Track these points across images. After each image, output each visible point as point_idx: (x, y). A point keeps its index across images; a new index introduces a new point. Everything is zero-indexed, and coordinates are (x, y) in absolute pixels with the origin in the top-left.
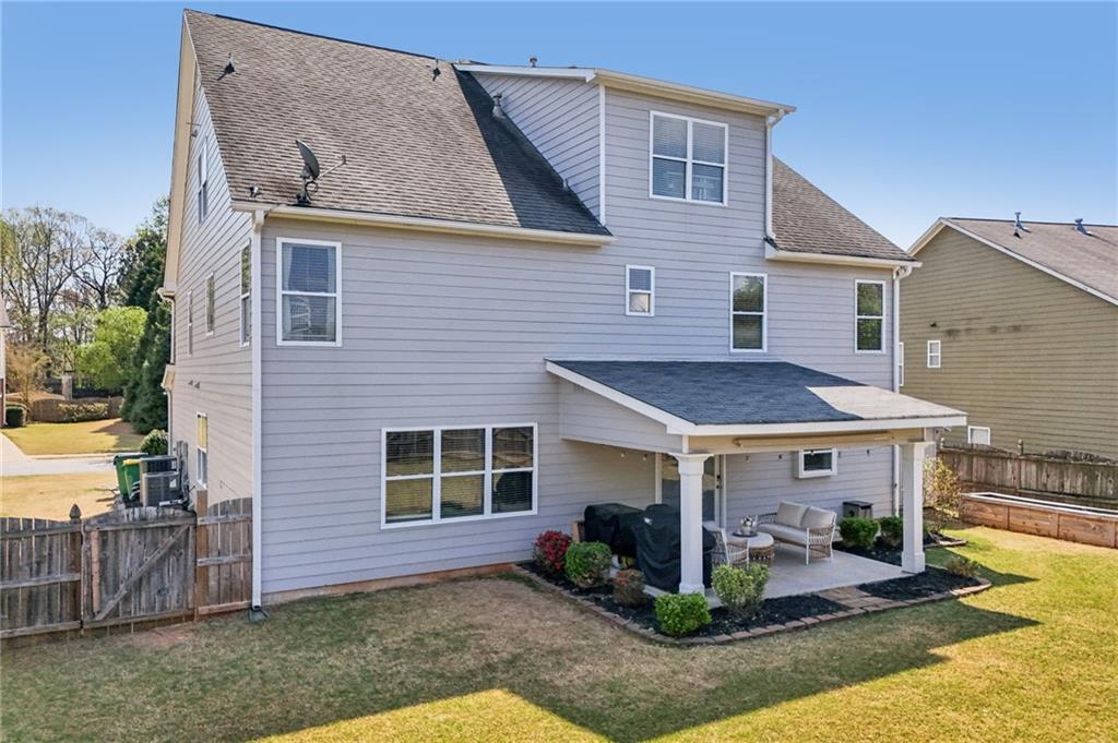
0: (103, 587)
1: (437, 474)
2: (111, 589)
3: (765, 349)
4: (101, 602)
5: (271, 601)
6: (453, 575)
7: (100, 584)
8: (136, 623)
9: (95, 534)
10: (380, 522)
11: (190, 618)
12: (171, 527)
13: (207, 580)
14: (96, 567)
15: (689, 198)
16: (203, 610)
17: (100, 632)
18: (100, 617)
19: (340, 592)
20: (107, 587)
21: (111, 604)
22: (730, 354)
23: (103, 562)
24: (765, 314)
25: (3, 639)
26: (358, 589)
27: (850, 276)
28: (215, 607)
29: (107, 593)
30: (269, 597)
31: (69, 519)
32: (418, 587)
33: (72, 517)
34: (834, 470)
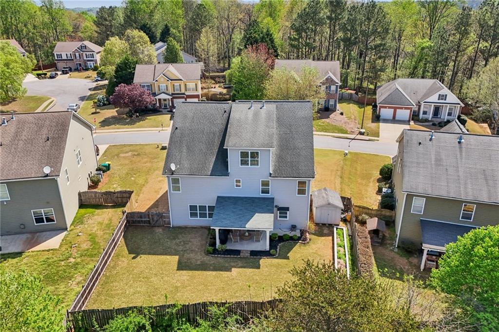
1: (198, 212)
3: (270, 194)
5: (174, 226)
6: (202, 226)
10: (189, 218)
13: (165, 222)
15: (250, 166)
17: (153, 226)
19: (184, 226)
21: (153, 223)
22: (260, 195)
23: (152, 218)
24: (270, 187)
26: (186, 226)
28: (167, 226)
34: (288, 219)
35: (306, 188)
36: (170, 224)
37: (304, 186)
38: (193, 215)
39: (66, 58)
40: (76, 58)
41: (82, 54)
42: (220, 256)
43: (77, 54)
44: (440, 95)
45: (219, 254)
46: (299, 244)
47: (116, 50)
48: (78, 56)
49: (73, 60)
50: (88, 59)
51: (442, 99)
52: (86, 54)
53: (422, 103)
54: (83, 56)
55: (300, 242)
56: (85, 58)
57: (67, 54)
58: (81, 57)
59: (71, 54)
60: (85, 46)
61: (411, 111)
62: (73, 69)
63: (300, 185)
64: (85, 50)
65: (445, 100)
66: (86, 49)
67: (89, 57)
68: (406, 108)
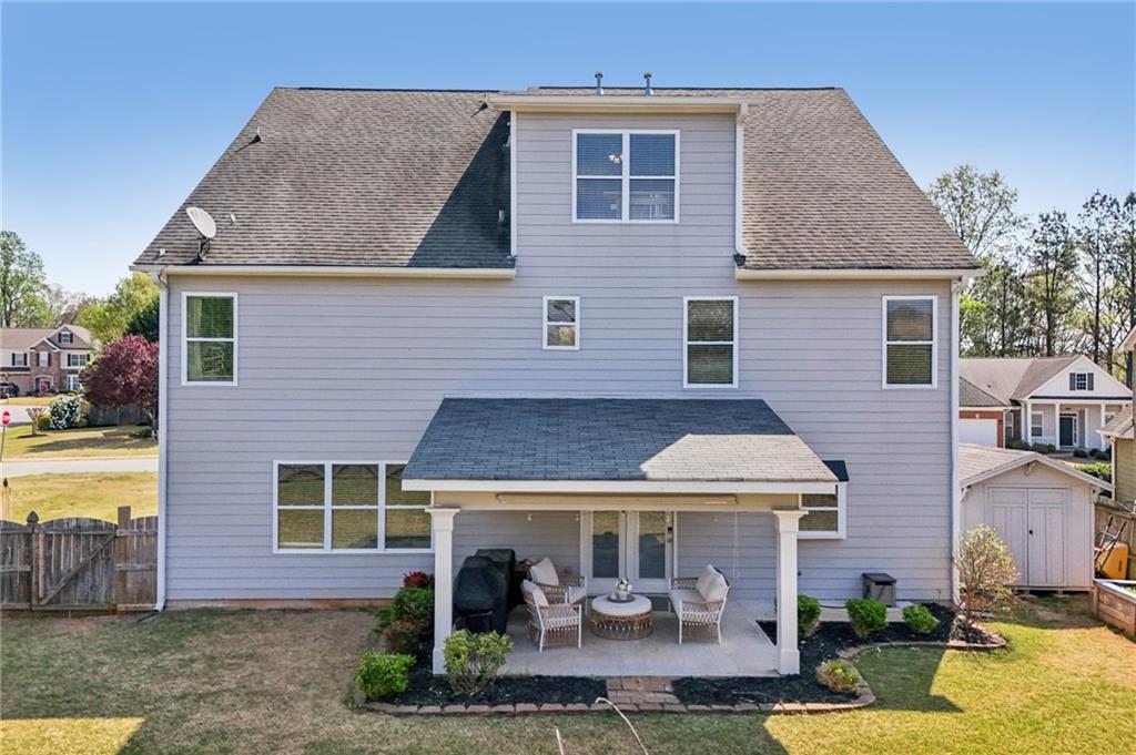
0: (48, 580)
1: (328, 506)
2: (54, 581)
3: (736, 385)
4: (45, 590)
5: (174, 607)
6: (346, 604)
7: (44, 576)
8: (72, 611)
9: (41, 536)
10: (271, 547)
11: (114, 612)
12: (101, 535)
13: (125, 582)
14: (41, 563)
15: (625, 218)
16: (121, 607)
17: (46, 614)
18: (43, 603)
19: (237, 606)
20: (51, 579)
21: (52, 594)
22: (684, 391)
23: (48, 559)
24: (735, 343)
25: (4, 610)
26: (252, 605)
27: (876, 291)
28: (131, 606)
29: (51, 583)
30: (175, 604)
31: (25, 523)
32: (308, 611)
33: (28, 521)
34: (842, 533)
35: (935, 343)
36: (154, 600)
37: (922, 328)
38: (298, 526)
39: (11, 366)
40: (38, 365)
41: (59, 353)
42: (460, 708)
43: (44, 356)
44: (1072, 375)
45: (452, 701)
46: (948, 652)
47: (143, 297)
48: (46, 358)
49: (28, 369)
50: (72, 367)
51: (1082, 387)
52: (69, 356)
53: (1026, 399)
54: (59, 359)
55: (952, 643)
56: (64, 366)
57: (14, 355)
58: (53, 361)
59: (25, 355)
60: (72, 335)
61: (1000, 422)
62: (22, 391)
63: (899, 326)
64: (68, 344)
65: (1091, 388)
66: (71, 341)
67: (75, 364)
68: (984, 415)
